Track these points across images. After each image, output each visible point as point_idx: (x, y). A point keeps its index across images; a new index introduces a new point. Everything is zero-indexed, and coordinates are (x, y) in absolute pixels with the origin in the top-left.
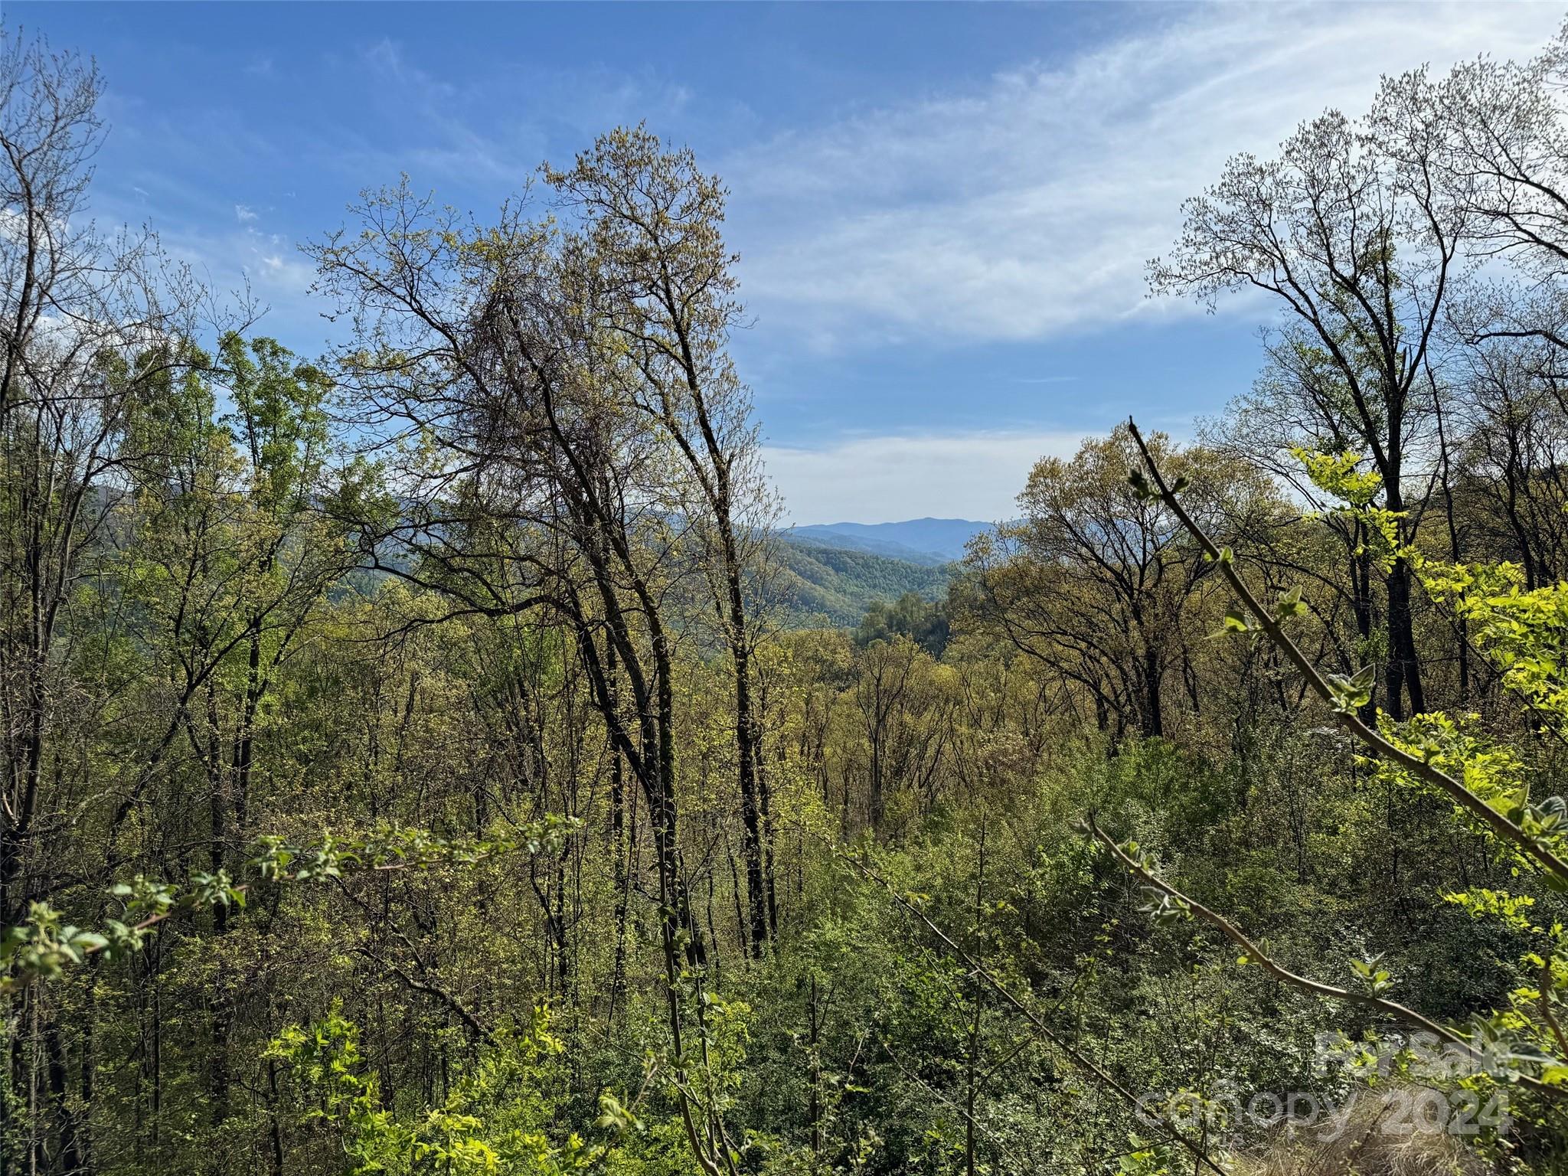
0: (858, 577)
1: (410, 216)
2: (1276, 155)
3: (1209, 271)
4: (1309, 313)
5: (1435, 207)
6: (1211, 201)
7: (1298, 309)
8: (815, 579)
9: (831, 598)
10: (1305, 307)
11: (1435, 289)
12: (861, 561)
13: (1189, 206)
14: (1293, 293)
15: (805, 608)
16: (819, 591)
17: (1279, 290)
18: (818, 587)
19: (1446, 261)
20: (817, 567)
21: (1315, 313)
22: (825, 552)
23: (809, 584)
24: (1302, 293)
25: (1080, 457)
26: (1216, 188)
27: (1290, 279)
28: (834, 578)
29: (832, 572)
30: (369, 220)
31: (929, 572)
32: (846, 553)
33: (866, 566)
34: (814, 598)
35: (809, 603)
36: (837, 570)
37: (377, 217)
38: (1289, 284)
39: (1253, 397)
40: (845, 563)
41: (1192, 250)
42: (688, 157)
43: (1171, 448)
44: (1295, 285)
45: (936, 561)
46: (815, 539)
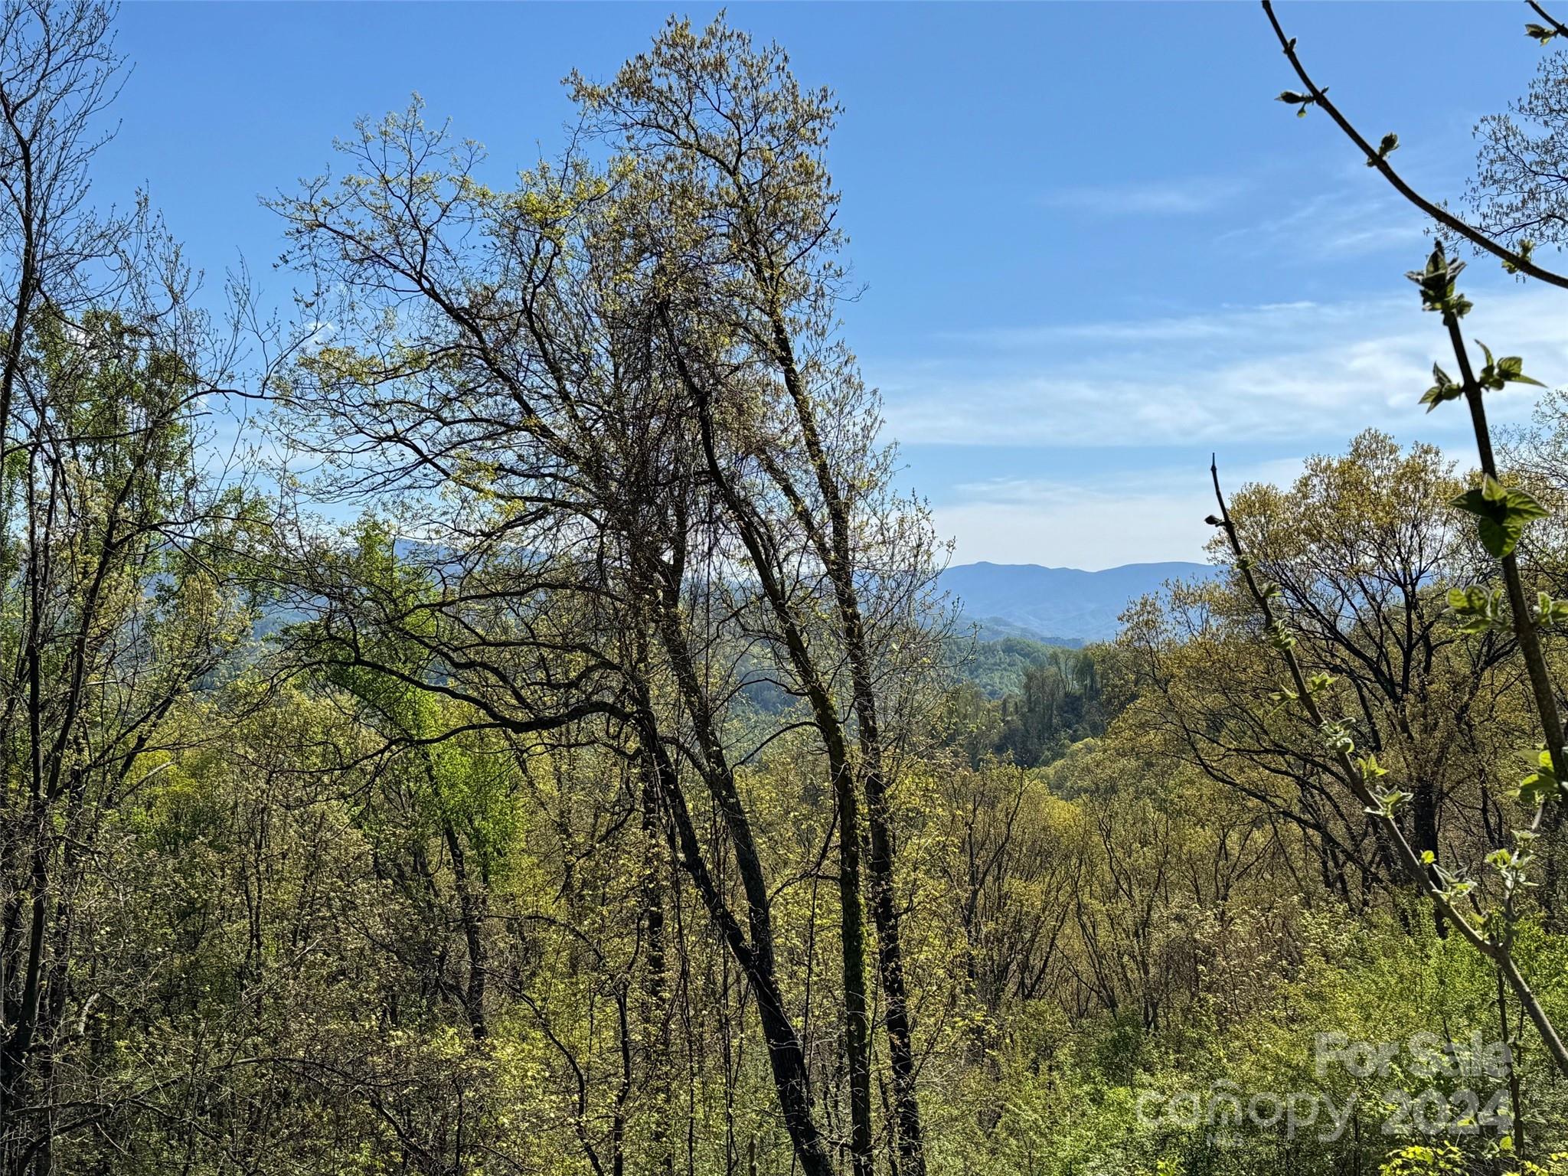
1: (417, 156)
3: (1524, 220)
6: (1516, 120)
13: (1486, 128)
25: (1305, 483)
26: (1525, 102)
30: (367, 165)
31: (989, 650)
37: (378, 159)
41: (1493, 190)
42: (779, 60)
43: (1443, 467)
45: (997, 633)
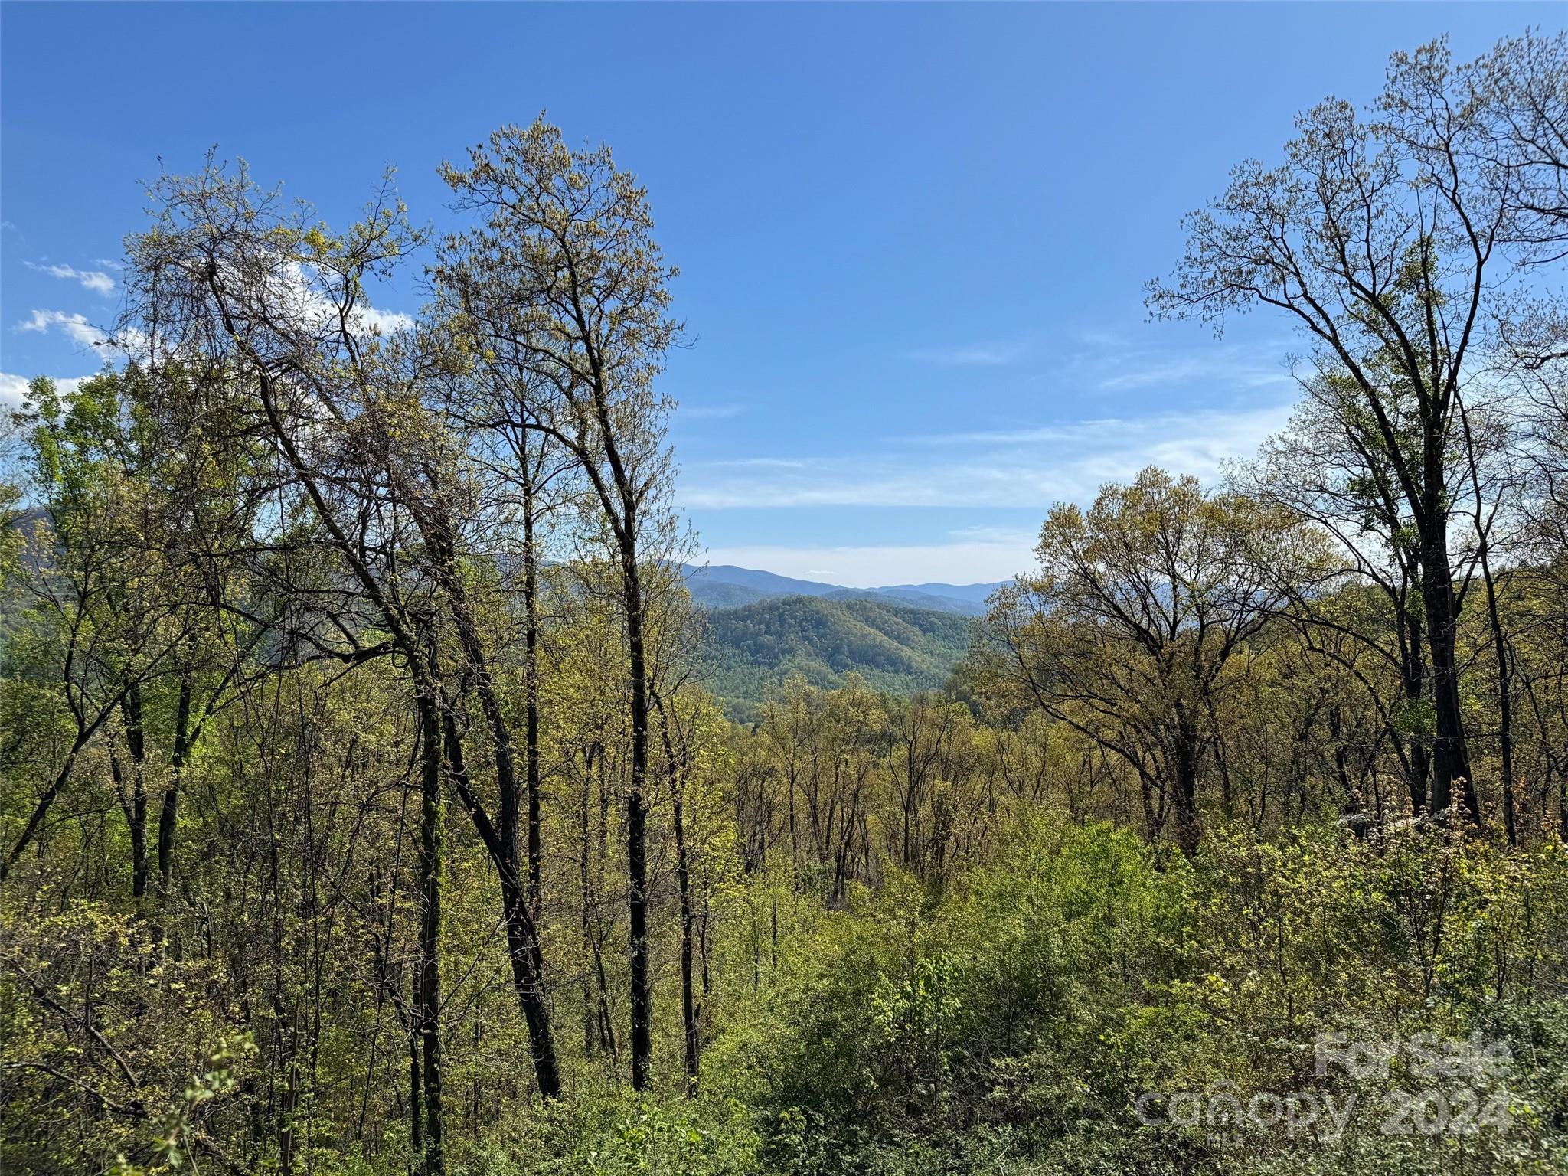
0: (945, 638)
2: (1283, 158)
4: (1328, 332)
5: (1464, 201)
7: (1314, 327)
8: (901, 639)
9: (918, 659)
10: (1322, 324)
11: (1470, 296)
12: (948, 622)
13: (1190, 222)
14: (1309, 310)
15: (892, 669)
16: (905, 652)
17: (1290, 306)
18: (904, 648)
19: (1480, 263)
20: (904, 627)
21: (1333, 330)
22: (912, 612)
23: (895, 644)
24: (1319, 309)
25: (1099, 503)
27: (1305, 294)
28: (921, 639)
29: (919, 633)
32: (934, 613)
33: (954, 626)
34: (900, 658)
35: (895, 664)
36: (925, 631)
38: (1305, 301)
39: (1291, 437)
40: (932, 624)
44: (1312, 302)
46: (904, 599)
